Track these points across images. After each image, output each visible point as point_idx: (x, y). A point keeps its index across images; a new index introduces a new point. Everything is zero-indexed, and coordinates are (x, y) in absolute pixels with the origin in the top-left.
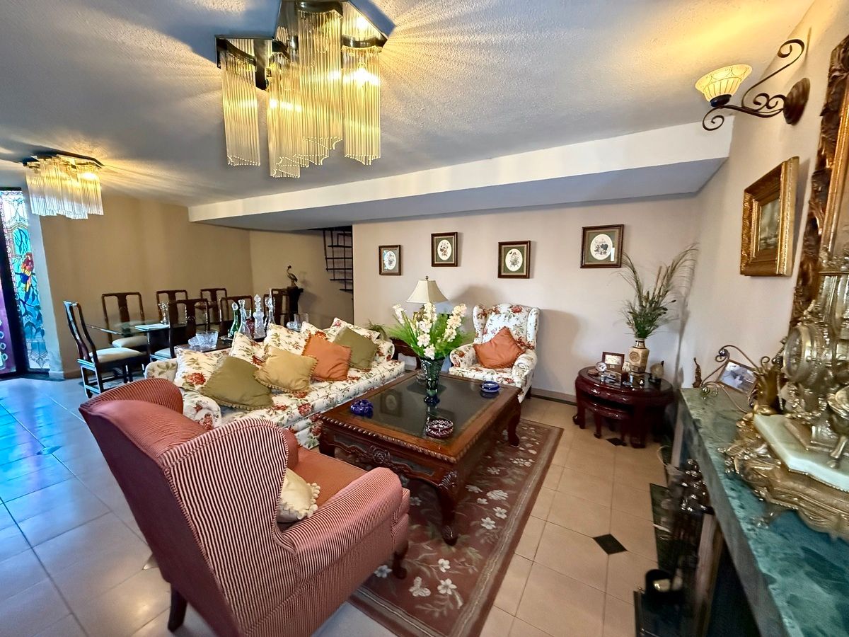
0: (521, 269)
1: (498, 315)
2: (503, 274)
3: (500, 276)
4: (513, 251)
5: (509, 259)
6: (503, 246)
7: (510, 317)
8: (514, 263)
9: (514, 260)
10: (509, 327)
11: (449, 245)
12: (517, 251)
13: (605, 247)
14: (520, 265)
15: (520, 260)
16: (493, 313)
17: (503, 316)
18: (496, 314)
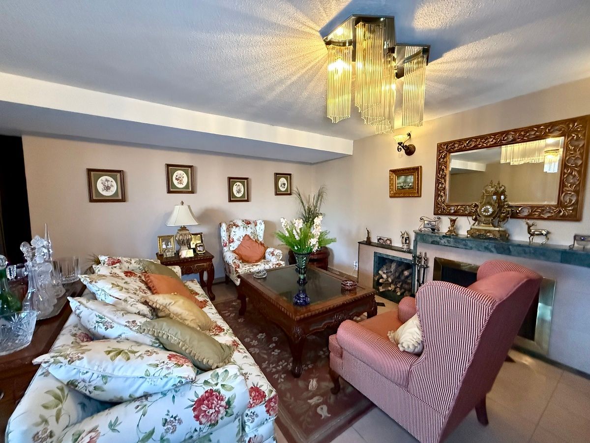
0: (243, 195)
1: (238, 228)
2: (232, 199)
3: (230, 201)
4: (238, 183)
5: (235, 189)
6: (231, 180)
7: (246, 228)
9: (238, 189)
10: (248, 234)
11: (185, 175)
12: (240, 184)
13: (284, 184)
14: (242, 193)
15: (242, 190)
16: (234, 227)
17: (242, 227)
18: (236, 227)
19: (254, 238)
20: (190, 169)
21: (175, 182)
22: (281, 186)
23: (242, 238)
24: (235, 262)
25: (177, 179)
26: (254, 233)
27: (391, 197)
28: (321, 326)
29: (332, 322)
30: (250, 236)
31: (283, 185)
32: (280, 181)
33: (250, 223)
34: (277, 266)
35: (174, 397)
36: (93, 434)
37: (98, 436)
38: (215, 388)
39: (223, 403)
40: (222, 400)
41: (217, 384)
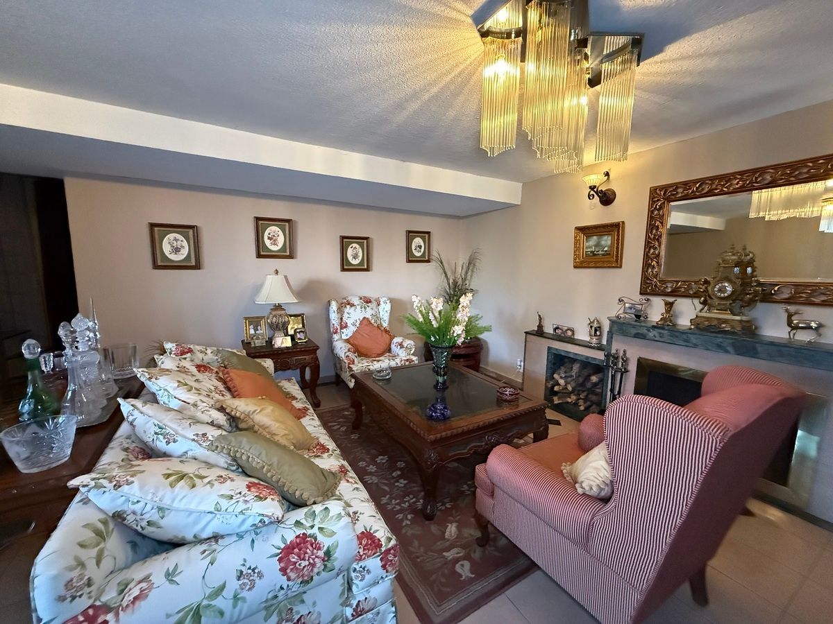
0: (362, 263)
2: (345, 267)
3: (343, 270)
4: (354, 245)
5: (350, 252)
6: (345, 240)
8: (355, 257)
9: (355, 254)
11: (281, 233)
12: (358, 246)
13: (420, 247)
14: (360, 258)
15: (360, 254)
16: (348, 306)
19: (376, 322)
20: (287, 224)
21: (268, 242)
22: (415, 249)
23: (359, 322)
24: (348, 356)
25: (269, 238)
26: (376, 316)
27: (575, 267)
28: (466, 451)
29: (482, 446)
30: (370, 319)
31: (418, 248)
32: (413, 243)
33: (370, 302)
34: (407, 363)
35: (253, 541)
36: (144, 585)
37: (150, 588)
38: (309, 532)
39: (321, 553)
40: (319, 549)
41: (312, 527)
